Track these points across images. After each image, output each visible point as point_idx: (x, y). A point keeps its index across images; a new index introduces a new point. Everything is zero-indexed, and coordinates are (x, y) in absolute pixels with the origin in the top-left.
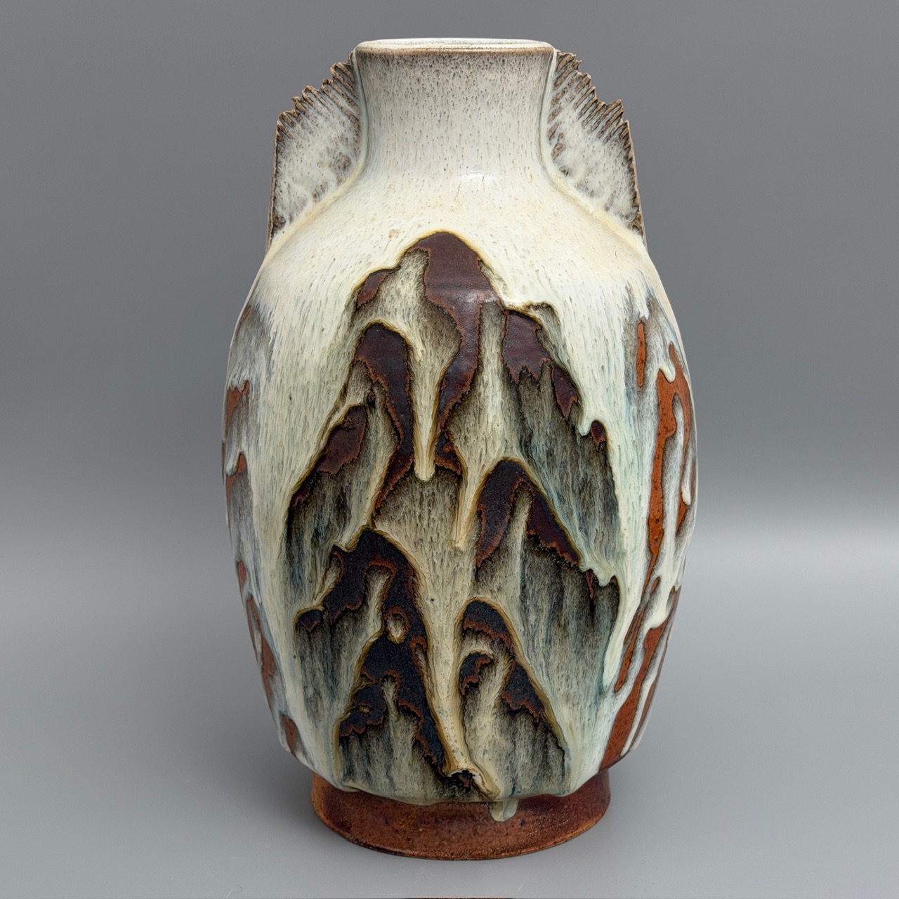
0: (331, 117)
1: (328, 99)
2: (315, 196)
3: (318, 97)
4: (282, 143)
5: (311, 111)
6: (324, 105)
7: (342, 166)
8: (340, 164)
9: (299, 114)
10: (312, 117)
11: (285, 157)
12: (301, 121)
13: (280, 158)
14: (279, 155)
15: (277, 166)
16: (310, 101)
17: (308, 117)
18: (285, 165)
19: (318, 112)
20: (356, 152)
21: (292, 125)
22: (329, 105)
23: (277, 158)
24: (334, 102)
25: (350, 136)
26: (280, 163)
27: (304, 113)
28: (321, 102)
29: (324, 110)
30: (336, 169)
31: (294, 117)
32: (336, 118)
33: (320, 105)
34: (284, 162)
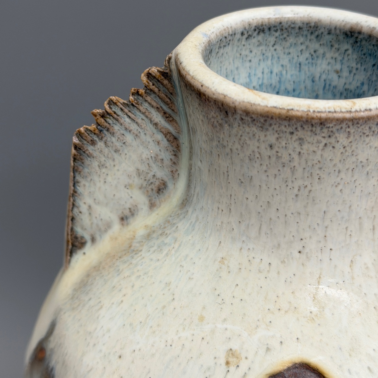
0: (142, 134)
1: (138, 113)
2: (122, 219)
3: (126, 110)
4: (80, 163)
5: (116, 128)
6: (133, 120)
7: (155, 189)
8: (153, 186)
9: (101, 131)
10: (118, 134)
11: (85, 177)
12: (104, 139)
13: (78, 178)
14: (77, 174)
15: (74, 186)
16: (115, 116)
17: (113, 134)
18: (84, 185)
19: (126, 129)
20: (174, 174)
21: (93, 143)
22: (139, 121)
23: (74, 177)
24: (147, 117)
25: (167, 156)
26: (78, 182)
27: (108, 130)
28: (129, 117)
29: (133, 127)
30: (148, 191)
31: (95, 134)
32: (148, 136)
33: (127, 120)
34: (83, 182)
